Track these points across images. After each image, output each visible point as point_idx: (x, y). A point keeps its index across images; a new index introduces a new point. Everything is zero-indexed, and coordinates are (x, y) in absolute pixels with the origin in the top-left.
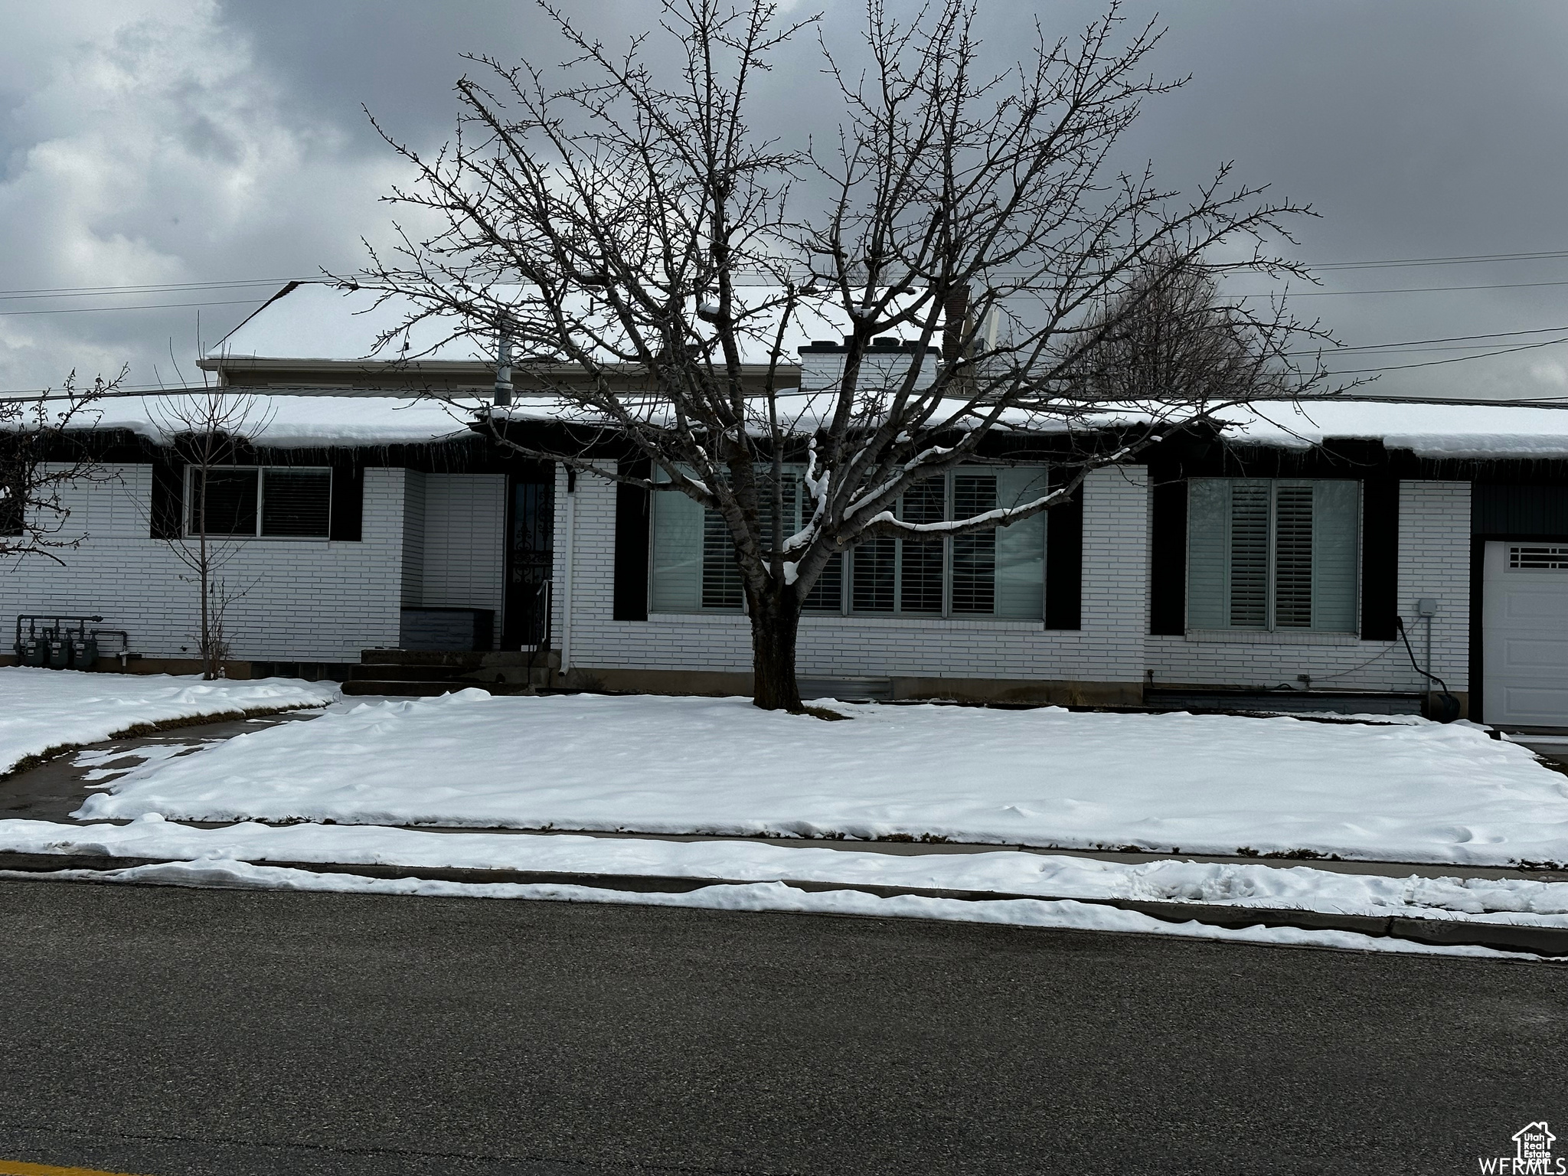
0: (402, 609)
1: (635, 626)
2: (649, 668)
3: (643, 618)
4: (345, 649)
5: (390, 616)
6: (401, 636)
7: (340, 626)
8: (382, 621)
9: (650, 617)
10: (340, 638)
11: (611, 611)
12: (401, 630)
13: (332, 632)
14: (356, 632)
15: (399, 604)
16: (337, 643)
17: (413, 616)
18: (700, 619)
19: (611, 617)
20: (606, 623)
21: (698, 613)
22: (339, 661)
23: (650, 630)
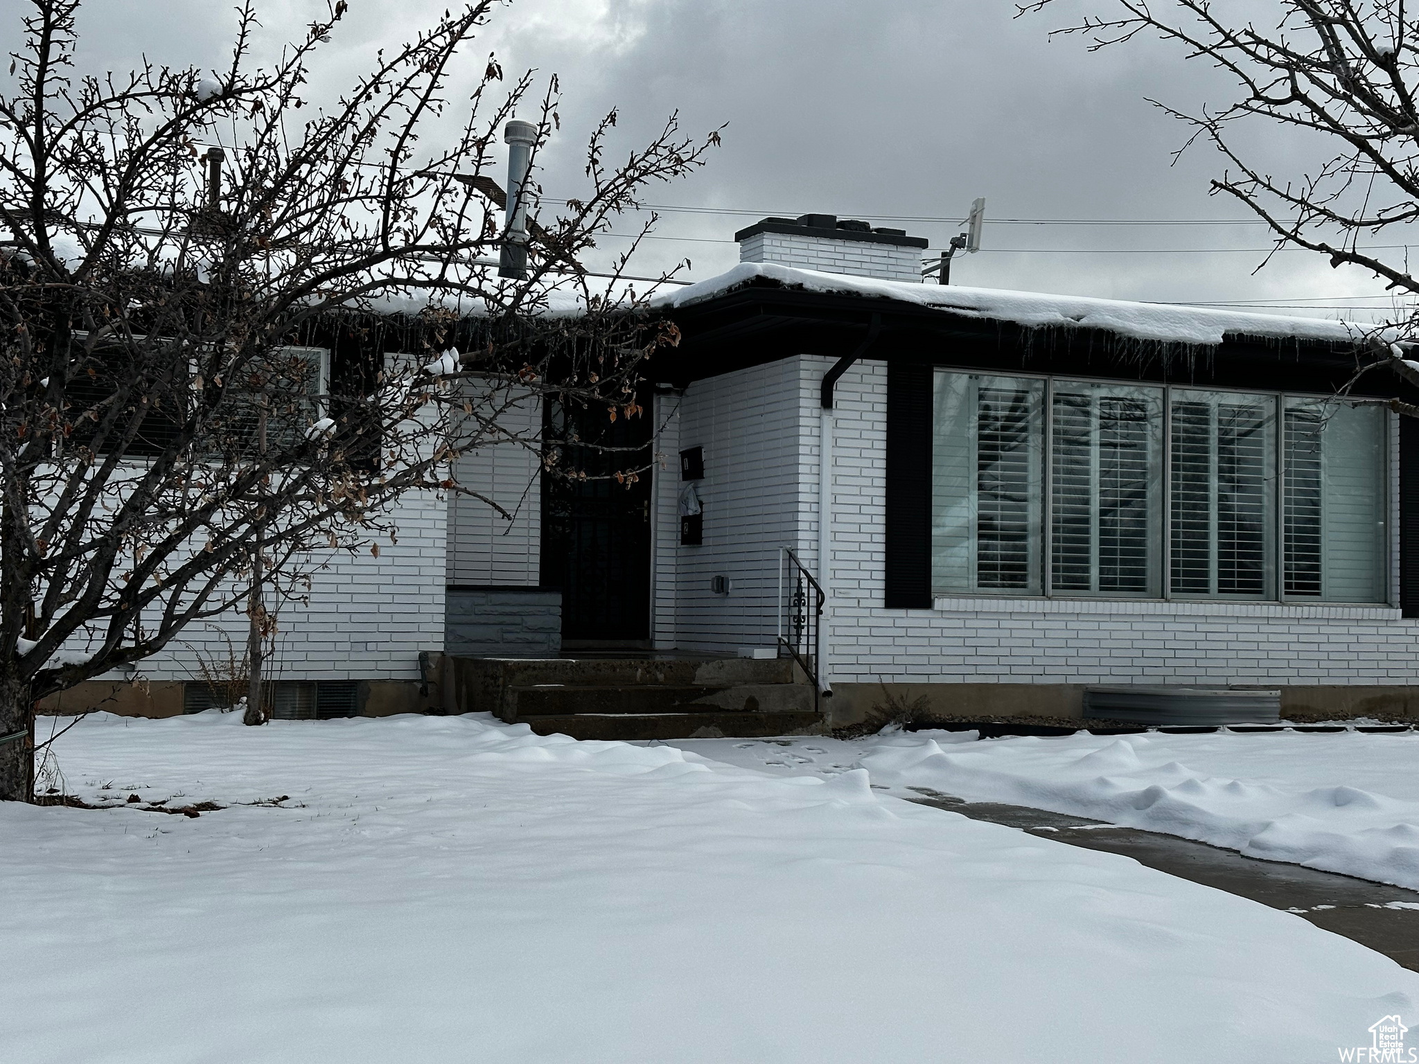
0: (450, 588)
1: (915, 616)
2: (934, 680)
3: (926, 603)
4: (354, 656)
5: (428, 599)
6: (447, 632)
7: (346, 618)
8: (414, 609)
9: (938, 604)
10: (345, 637)
11: (882, 594)
12: (447, 623)
13: (332, 627)
14: (373, 628)
15: (443, 581)
16: (340, 647)
17: (466, 600)
18: (979, 604)
19: (882, 603)
20: (875, 612)
21: (974, 596)
22: (342, 676)
23: (934, 623)
